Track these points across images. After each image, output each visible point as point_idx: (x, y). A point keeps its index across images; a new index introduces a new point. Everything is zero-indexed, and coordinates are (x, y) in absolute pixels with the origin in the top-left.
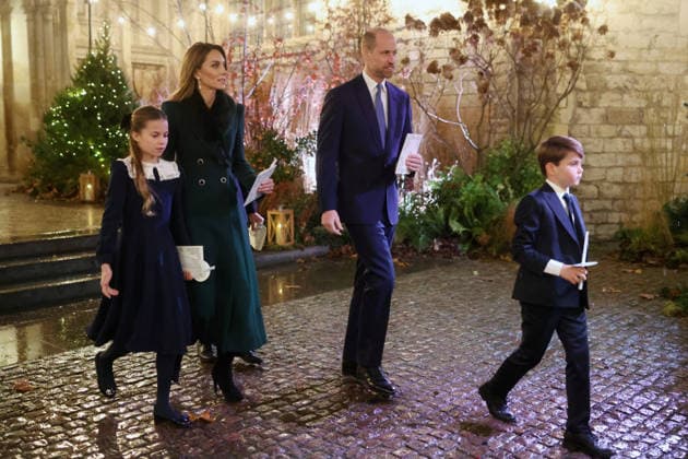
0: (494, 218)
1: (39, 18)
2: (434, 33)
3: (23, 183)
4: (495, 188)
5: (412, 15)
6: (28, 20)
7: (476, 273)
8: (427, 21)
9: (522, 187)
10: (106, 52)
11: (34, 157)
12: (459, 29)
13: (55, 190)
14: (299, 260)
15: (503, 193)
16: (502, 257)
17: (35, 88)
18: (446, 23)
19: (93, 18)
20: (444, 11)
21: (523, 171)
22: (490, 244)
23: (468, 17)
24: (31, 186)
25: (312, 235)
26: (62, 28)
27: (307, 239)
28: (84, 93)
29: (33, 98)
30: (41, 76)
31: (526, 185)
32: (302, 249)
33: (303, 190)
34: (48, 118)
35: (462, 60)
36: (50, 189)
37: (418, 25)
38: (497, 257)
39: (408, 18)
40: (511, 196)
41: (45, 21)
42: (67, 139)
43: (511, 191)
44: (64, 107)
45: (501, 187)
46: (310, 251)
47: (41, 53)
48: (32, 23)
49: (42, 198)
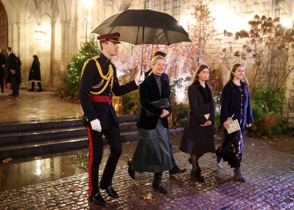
0: (260, 120)
1: (66, 25)
2: (237, 38)
3: (57, 92)
4: (260, 106)
5: (227, 30)
6: (62, 26)
7: (253, 144)
8: (234, 33)
9: (271, 106)
10: (93, 40)
11: (62, 82)
12: (248, 37)
13: (70, 97)
14: (174, 133)
15: (263, 109)
16: (263, 137)
17: (63, 54)
18: (243, 34)
19: (88, 26)
20: (242, 29)
21: (272, 99)
22: (258, 131)
23: (252, 31)
24: (60, 94)
25: (179, 123)
26: (75, 30)
27: (177, 124)
28: (84, 57)
29: (62, 58)
30: (66, 49)
31: (273, 106)
32: (175, 129)
33: (176, 103)
34: (69, 67)
35: (250, 51)
36: (68, 96)
37: (230, 34)
38: (261, 137)
39: (225, 32)
40: (267, 110)
41: (69, 27)
42: (76, 76)
43: (267, 108)
44: (76, 62)
45: (263, 106)
46: (178, 129)
47: (66, 40)
48: (64, 28)
49: (65, 100)
